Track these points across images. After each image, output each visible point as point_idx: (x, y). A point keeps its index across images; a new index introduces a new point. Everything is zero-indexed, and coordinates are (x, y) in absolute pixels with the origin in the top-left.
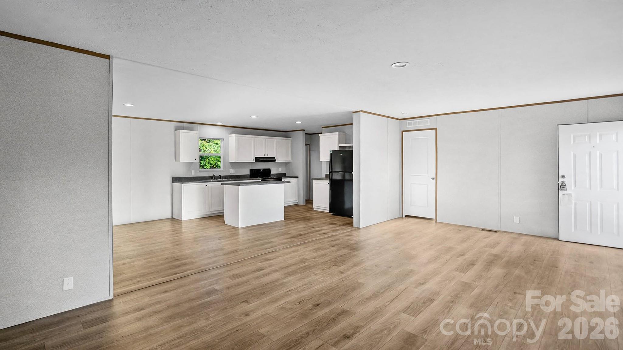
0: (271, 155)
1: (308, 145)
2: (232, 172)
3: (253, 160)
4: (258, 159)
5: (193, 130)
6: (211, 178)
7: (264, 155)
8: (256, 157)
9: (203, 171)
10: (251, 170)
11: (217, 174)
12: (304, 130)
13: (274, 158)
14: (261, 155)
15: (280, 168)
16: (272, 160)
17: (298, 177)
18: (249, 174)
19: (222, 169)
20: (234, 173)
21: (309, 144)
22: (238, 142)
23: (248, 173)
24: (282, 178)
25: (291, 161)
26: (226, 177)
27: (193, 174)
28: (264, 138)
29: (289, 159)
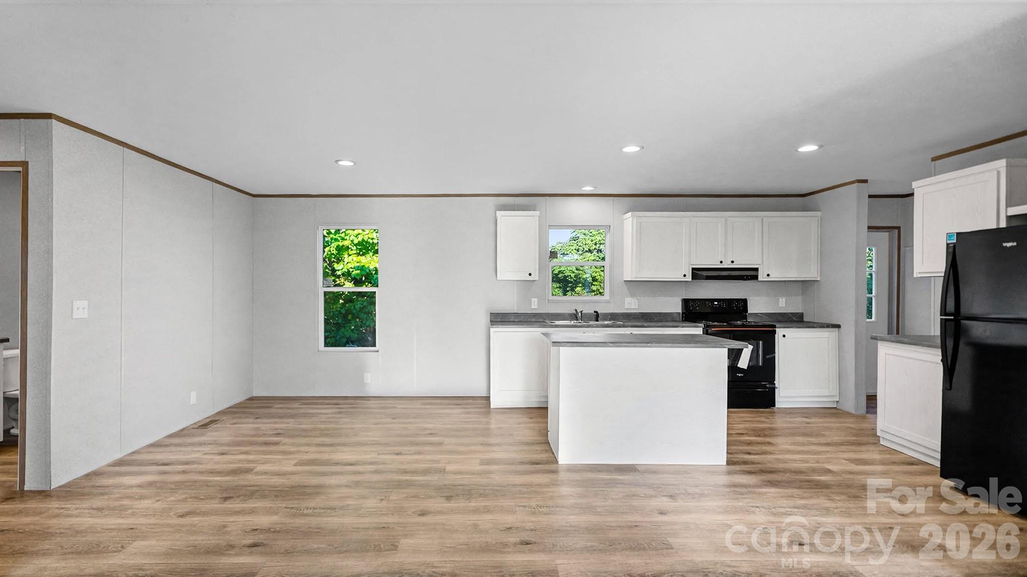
0: (741, 262)
1: (896, 231)
2: (632, 305)
3: (685, 276)
4: (698, 274)
5: (535, 210)
6: (574, 316)
7: (721, 262)
8: (693, 269)
9: (563, 302)
10: (686, 302)
11: (589, 310)
12: (865, 181)
13: (757, 269)
14: (711, 262)
15: (781, 300)
16: (749, 275)
17: (838, 326)
18: (680, 311)
19: (607, 296)
20: (637, 307)
21: (899, 228)
22: (640, 232)
23: (675, 306)
24: (775, 327)
25: (819, 279)
26: (613, 317)
27: (535, 306)
28: (724, 217)
29: (811, 273)
